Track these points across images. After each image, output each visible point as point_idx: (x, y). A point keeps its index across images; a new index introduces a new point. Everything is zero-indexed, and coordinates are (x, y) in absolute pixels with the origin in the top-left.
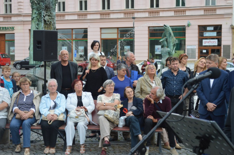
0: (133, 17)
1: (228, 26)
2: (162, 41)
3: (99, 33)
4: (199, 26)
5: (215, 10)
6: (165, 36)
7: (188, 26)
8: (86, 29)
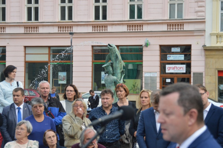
0: (71, 31)
1: (200, 47)
2: (105, 67)
3: (23, 54)
4: (161, 46)
5: (182, 24)
6: (110, 59)
7: (147, 45)
8: (4, 48)
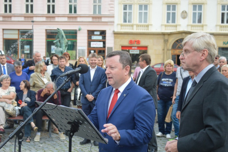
0: (33, 20)
1: (111, 32)
2: (55, 42)
3: (2, 34)
4: (88, 31)
6: (58, 38)
7: (79, 30)
